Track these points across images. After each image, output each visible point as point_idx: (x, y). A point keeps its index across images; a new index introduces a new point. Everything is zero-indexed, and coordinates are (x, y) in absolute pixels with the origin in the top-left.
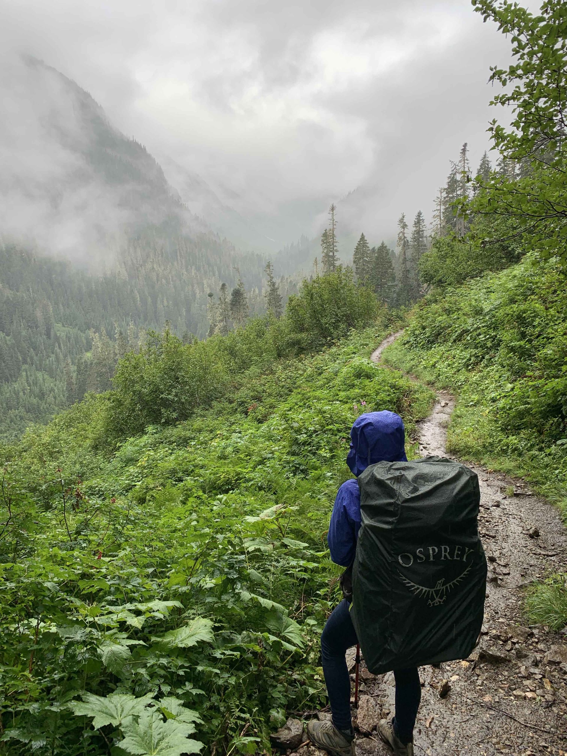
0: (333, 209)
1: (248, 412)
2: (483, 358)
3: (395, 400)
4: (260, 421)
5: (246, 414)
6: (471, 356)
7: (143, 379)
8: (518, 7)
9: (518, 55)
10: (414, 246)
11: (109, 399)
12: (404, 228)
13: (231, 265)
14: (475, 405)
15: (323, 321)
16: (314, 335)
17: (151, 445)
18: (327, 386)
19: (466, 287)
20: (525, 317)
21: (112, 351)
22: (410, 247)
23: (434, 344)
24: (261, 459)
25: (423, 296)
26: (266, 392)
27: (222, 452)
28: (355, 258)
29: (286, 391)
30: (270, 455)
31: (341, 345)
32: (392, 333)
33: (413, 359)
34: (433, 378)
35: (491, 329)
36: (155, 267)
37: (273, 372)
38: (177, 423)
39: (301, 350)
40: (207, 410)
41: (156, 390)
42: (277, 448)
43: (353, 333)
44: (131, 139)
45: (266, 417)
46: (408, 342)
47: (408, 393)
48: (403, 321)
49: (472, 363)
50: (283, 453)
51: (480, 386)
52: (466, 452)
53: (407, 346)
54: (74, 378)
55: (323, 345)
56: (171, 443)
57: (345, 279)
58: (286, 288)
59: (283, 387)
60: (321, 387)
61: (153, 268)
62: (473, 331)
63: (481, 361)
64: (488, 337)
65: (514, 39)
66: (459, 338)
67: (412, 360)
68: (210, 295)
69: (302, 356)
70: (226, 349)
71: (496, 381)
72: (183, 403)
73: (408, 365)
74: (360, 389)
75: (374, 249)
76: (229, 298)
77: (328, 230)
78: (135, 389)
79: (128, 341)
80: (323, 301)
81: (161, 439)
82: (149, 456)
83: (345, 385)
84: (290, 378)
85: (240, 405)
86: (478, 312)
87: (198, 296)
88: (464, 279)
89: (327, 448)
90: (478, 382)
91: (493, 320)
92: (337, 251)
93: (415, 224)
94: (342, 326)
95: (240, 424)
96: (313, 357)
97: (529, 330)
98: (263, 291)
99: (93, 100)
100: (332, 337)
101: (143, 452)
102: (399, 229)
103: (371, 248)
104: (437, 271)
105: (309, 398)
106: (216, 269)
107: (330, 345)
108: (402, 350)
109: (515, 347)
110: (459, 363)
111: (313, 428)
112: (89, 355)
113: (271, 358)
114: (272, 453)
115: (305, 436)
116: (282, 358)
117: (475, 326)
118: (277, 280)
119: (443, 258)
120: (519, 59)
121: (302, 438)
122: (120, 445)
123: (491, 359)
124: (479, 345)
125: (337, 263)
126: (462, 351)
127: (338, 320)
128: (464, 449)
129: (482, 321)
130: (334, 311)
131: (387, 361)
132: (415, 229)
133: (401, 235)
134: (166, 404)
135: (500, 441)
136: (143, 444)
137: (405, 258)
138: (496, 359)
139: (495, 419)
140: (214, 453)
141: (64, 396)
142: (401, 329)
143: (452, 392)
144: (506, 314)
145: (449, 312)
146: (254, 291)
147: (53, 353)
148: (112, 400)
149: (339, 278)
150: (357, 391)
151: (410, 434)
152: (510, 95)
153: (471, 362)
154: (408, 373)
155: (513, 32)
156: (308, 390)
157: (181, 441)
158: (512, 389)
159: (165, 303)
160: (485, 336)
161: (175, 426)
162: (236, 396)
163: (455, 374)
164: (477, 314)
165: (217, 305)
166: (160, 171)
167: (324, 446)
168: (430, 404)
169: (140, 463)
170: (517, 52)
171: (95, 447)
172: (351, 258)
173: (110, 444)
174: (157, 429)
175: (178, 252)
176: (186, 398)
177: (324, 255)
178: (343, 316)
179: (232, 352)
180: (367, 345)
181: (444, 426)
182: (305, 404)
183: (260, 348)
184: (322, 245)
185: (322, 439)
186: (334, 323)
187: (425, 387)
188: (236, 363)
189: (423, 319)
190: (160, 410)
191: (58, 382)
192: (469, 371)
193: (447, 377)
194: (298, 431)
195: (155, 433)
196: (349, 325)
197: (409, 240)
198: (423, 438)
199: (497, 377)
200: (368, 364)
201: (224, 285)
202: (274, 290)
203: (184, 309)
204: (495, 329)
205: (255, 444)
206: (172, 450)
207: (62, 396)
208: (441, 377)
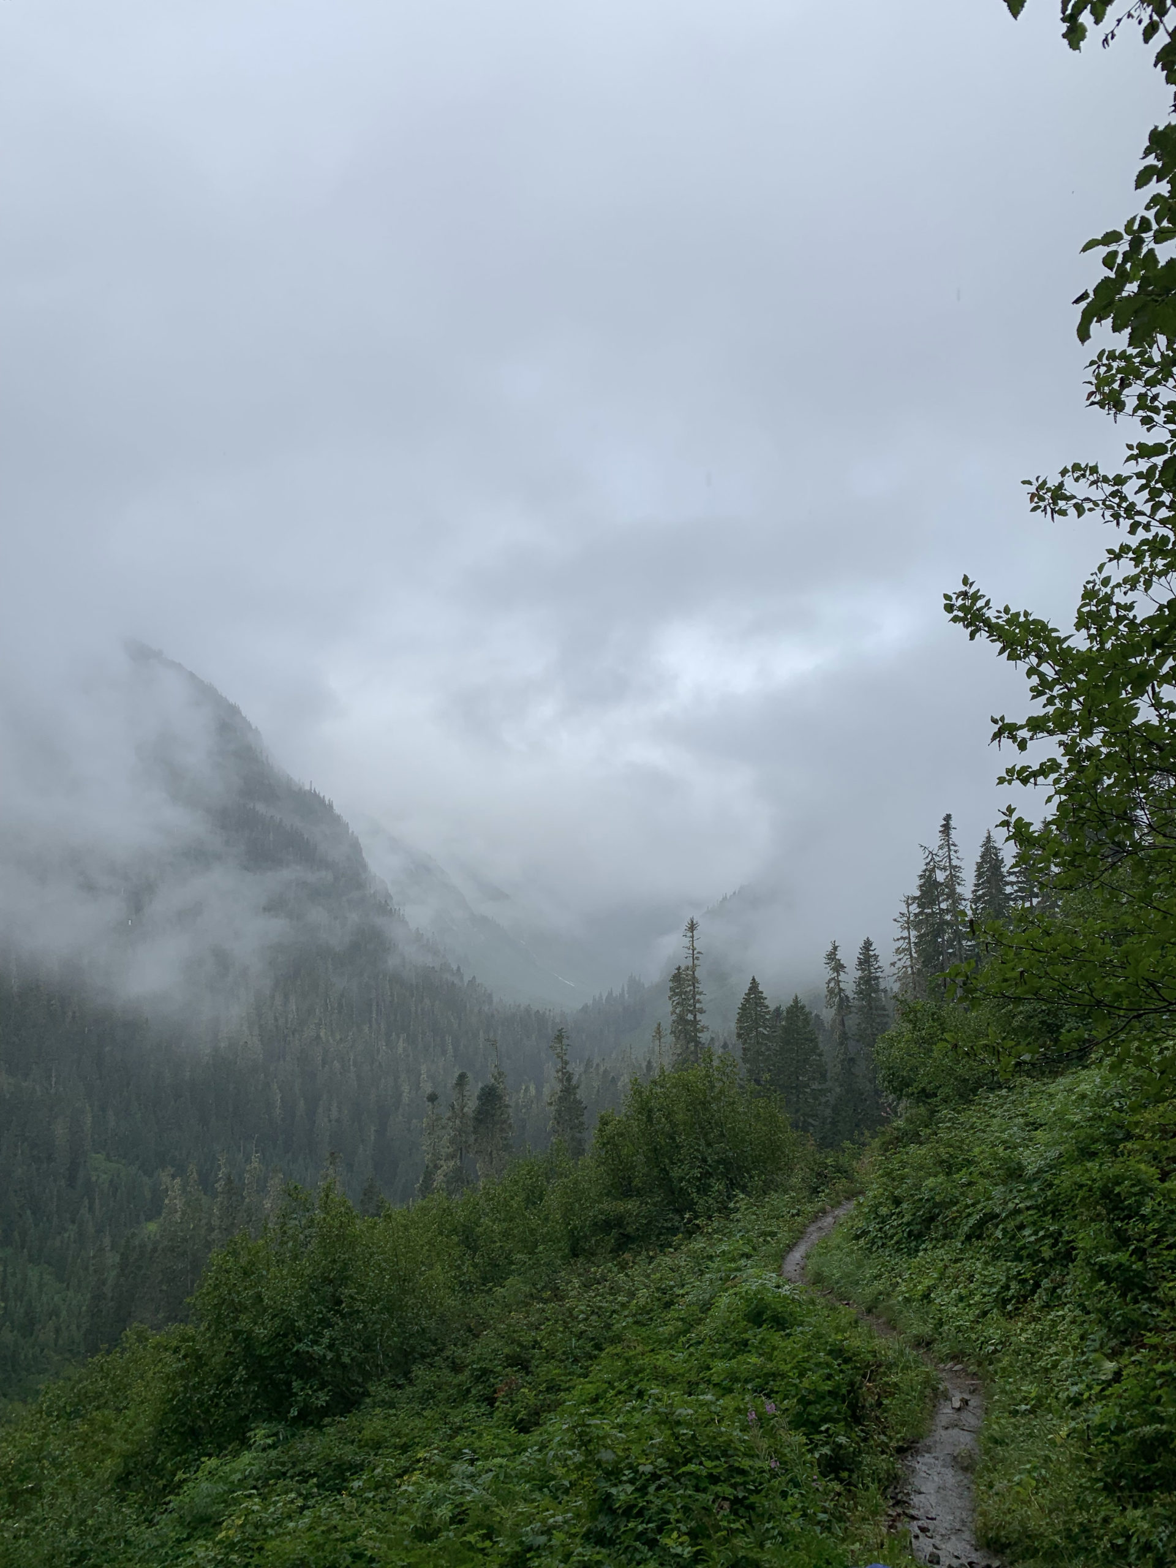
0: (692, 927)
1: (495, 1399)
2: (1037, 1285)
3: (844, 1391)
4: (524, 1428)
5: (491, 1405)
6: (1008, 1278)
7: (262, 1300)
8: (1031, 618)
9: (1043, 699)
10: (861, 1009)
11: (176, 1350)
12: (838, 972)
13: (481, 1033)
14: (1032, 1411)
15: (676, 1173)
16: (655, 1205)
17: (257, 1480)
18: (684, 1339)
19: (979, 1111)
20: (1119, 1194)
21: (204, 1222)
22: (853, 1009)
23: (924, 1242)
24: (518, 1549)
25: (887, 1121)
26: (541, 1348)
27: (424, 1517)
28: (741, 1028)
29: (588, 1348)
30: (543, 1539)
31: (715, 1231)
32: (828, 1208)
33: (878, 1277)
34: (927, 1330)
35: (1045, 1215)
36: (322, 1034)
37: (558, 1296)
38: (327, 1420)
39: (625, 1242)
40: (400, 1387)
41: (288, 1332)
42: (559, 1518)
43: (742, 1205)
44: (307, 788)
45: (537, 1414)
46: (865, 1233)
47: (873, 1369)
48: (851, 1179)
49: (1013, 1297)
50: (575, 1535)
51: (1040, 1359)
52: (1027, 1549)
53: (862, 1242)
54: (110, 1282)
55: (674, 1231)
56: (305, 1477)
57: (721, 1080)
58: (595, 1084)
59: (580, 1335)
60: (670, 1342)
61: (318, 1037)
62: (1007, 1217)
63: (1033, 1292)
64: (1041, 1233)
65: (1031, 672)
66: (976, 1233)
67: (875, 1278)
68: (432, 1098)
69: (627, 1256)
70: (454, 1231)
71: (1075, 1348)
72: (344, 1366)
73: (868, 1290)
74: (761, 1355)
75: (778, 1009)
76: (472, 1105)
77: (683, 968)
78: (238, 1326)
79: (243, 1198)
80: (674, 1125)
81: (283, 1464)
82: (249, 1512)
83: (726, 1341)
84: (597, 1312)
85: (478, 1379)
86: (1014, 1173)
87: (405, 1099)
88: (974, 1091)
89: (684, 1529)
90: (1032, 1348)
91: (1049, 1193)
92: (702, 1011)
93: (860, 964)
94: (718, 1186)
95: (474, 1432)
96: (651, 1259)
97: (1134, 1228)
98: (546, 1091)
99: (244, 719)
100: (695, 1212)
101: (236, 1501)
102: (827, 973)
103: (772, 1008)
104: (914, 1069)
105: (642, 1370)
106: (449, 1039)
107: (691, 1233)
108: (852, 1252)
109: (1106, 1265)
110: (984, 1296)
111: (649, 1468)
112: (152, 1227)
113: (556, 1257)
114: (548, 1532)
115: (630, 1488)
116: (581, 1259)
117: (1011, 1205)
118: (576, 1069)
119: (927, 1042)
120: (1045, 706)
121: (622, 1497)
122: (184, 1476)
123: (1055, 1289)
124: (1024, 1253)
125: (704, 1037)
126: (986, 1263)
127: (707, 1172)
128: (1020, 1540)
129: (1024, 1195)
130: (698, 1150)
131: (818, 1279)
132: (859, 974)
133: (832, 985)
134: (306, 1368)
135: (1106, 1520)
136: (239, 1476)
137: (845, 1033)
138: (1068, 1292)
139: (1087, 1456)
140: (404, 1518)
141: (79, 1327)
142: (848, 1199)
143: (973, 1368)
144: (1075, 1184)
145: (950, 1167)
146: (527, 1090)
147: (73, 1222)
148: (183, 1352)
149: (707, 1076)
150: (754, 1359)
151: (886, 1488)
152: (1036, 767)
153: (1010, 1293)
154: (869, 1311)
155: (1027, 660)
156: (639, 1349)
157: (330, 1473)
158: (1117, 1376)
159: (334, 1114)
160: (1036, 1233)
161: (320, 1428)
162: (469, 1357)
163: (978, 1322)
164: (1010, 1176)
165: (444, 1121)
166: (356, 847)
167: (678, 1521)
168: (927, 1400)
169: (224, 1533)
170: (1040, 694)
171: (123, 1480)
172: (733, 1026)
173: (159, 1472)
174: (276, 1434)
175: (374, 1008)
176: (354, 1354)
177: (674, 1017)
178: (718, 1162)
179: (469, 1240)
180: (773, 1234)
181: (964, 1465)
182: (631, 1387)
183: (532, 1231)
184: (670, 998)
185: (671, 1500)
186: (699, 1179)
187: (911, 1354)
188: (475, 1266)
189: (894, 1180)
190: (289, 1384)
191: (70, 1294)
192: (1010, 1316)
193: (959, 1329)
194: (613, 1474)
195: (270, 1446)
196: (732, 1185)
197: (851, 995)
198: (916, 1499)
199: (1075, 1338)
200: (778, 1287)
201: (462, 1077)
202: (569, 1090)
203: (373, 1128)
204: (1056, 1214)
205: (507, 1499)
206: (306, 1498)
207: (74, 1326)
208: (946, 1327)
